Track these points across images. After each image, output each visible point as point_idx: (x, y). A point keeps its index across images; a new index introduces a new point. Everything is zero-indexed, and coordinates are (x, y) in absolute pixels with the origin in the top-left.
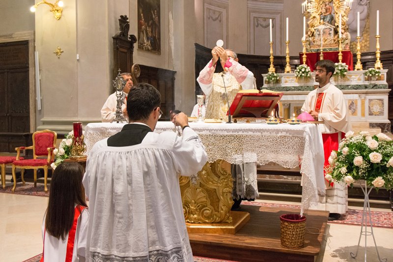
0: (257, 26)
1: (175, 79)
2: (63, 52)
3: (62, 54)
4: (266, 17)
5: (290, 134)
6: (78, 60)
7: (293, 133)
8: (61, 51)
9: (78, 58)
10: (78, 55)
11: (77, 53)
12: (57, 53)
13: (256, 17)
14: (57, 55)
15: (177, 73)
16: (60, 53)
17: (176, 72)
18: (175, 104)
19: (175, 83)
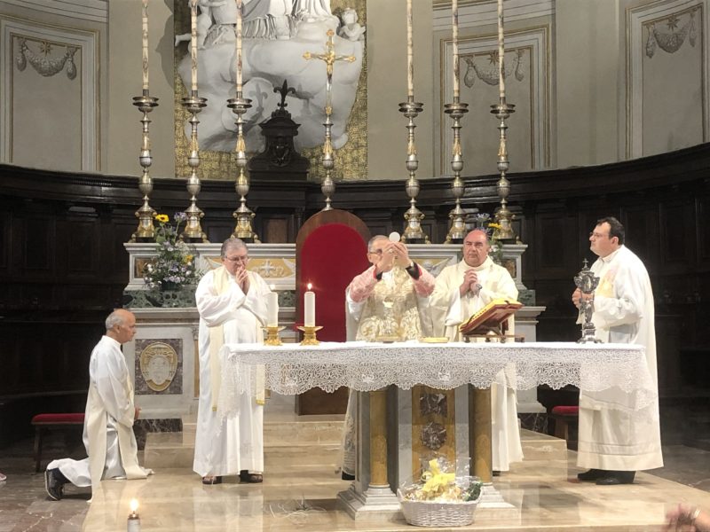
0: (23, 67)
4: (49, 38)
13: (19, 37)
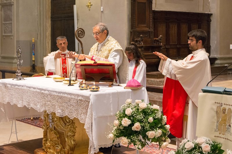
1: (211, 21)
2: (92, 5)
3: (92, 7)
5: (84, 98)
6: (102, 12)
7: (85, 98)
8: (91, 4)
9: (102, 10)
10: (102, 7)
11: (101, 6)
12: (88, 6)
14: (88, 7)
15: (213, 15)
16: (90, 6)
17: (211, 14)
18: (211, 45)
19: (211, 25)
